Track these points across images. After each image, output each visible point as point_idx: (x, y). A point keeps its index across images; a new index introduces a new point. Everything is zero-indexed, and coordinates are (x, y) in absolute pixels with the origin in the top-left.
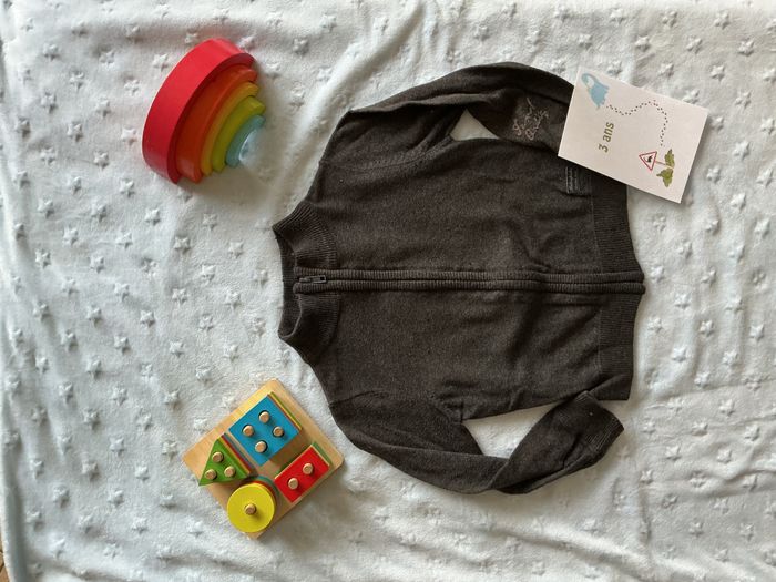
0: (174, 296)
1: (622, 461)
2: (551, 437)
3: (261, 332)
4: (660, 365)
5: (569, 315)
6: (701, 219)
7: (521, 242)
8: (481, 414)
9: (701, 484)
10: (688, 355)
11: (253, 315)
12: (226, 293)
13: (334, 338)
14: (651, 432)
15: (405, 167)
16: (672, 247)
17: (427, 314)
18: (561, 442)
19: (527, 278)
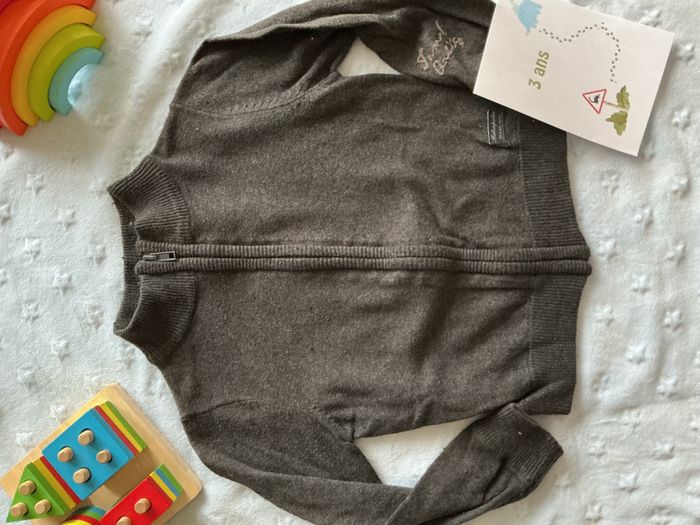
1: (561, 493)
2: (468, 462)
3: (97, 324)
4: (612, 368)
5: (492, 302)
6: (665, 176)
7: (429, 209)
8: (375, 432)
10: (649, 355)
11: (88, 302)
12: (55, 275)
13: (188, 331)
14: (600, 455)
15: (279, 110)
16: (627, 214)
17: (310, 301)
18: (482, 469)
19: (436, 254)
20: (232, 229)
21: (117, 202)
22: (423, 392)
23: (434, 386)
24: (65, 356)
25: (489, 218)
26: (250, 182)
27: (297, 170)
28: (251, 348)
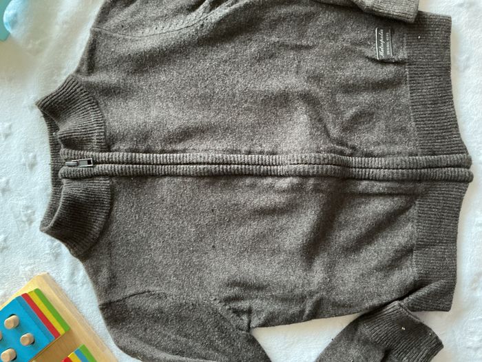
2: (354, 353)
3: (30, 222)
5: (378, 207)
7: (320, 120)
8: (269, 322)
13: (105, 229)
14: (477, 349)
15: (184, 31)
17: (212, 204)
19: (326, 161)
20: (143, 138)
21: (45, 116)
22: (313, 288)
24: (4, 248)
25: (377, 129)
26: (159, 97)
27: (201, 85)
28: (159, 245)
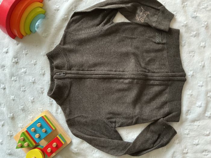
0: (13, 79)
1: (176, 145)
2: (149, 135)
3: (42, 93)
4: (192, 109)
5: (156, 89)
6: (208, 53)
7: (138, 61)
8: (122, 125)
9: (207, 155)
10: (203, 105)
11: (40, 86)
12: (30, 79)
13: (68, 95)
14: (188, 134)
15: (95, 32)
16: (197, 64)
17: (103, 87)
18: (153, 137)
19: (140, 74)
20: (81, 66)
21: (49, 58)
22: (136, 114)
23: (139, 113)
24: (33, 102)
25: (156, 64)
26: (87, 53)
27: (100, 50)
28: (86, 101)
